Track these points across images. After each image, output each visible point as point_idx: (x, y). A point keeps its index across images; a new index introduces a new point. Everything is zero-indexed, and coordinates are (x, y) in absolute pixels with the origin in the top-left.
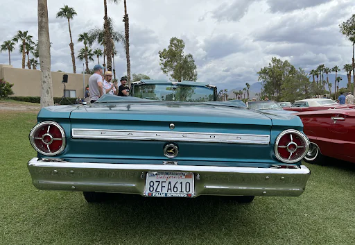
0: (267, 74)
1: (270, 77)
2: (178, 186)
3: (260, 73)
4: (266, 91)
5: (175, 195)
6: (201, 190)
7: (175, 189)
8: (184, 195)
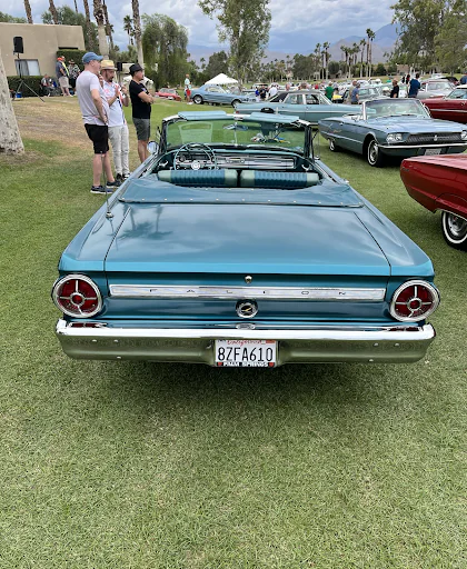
0: (411, 9)
1: (417, 16)
2: (257, 353)
3: (397, 8)
4: (405, 45)
5: (252, 364)
6: (287, 358)
7: (253, 357)
8: (265, 364)
